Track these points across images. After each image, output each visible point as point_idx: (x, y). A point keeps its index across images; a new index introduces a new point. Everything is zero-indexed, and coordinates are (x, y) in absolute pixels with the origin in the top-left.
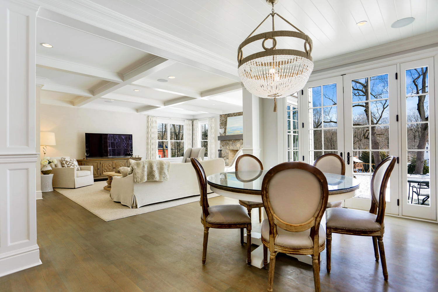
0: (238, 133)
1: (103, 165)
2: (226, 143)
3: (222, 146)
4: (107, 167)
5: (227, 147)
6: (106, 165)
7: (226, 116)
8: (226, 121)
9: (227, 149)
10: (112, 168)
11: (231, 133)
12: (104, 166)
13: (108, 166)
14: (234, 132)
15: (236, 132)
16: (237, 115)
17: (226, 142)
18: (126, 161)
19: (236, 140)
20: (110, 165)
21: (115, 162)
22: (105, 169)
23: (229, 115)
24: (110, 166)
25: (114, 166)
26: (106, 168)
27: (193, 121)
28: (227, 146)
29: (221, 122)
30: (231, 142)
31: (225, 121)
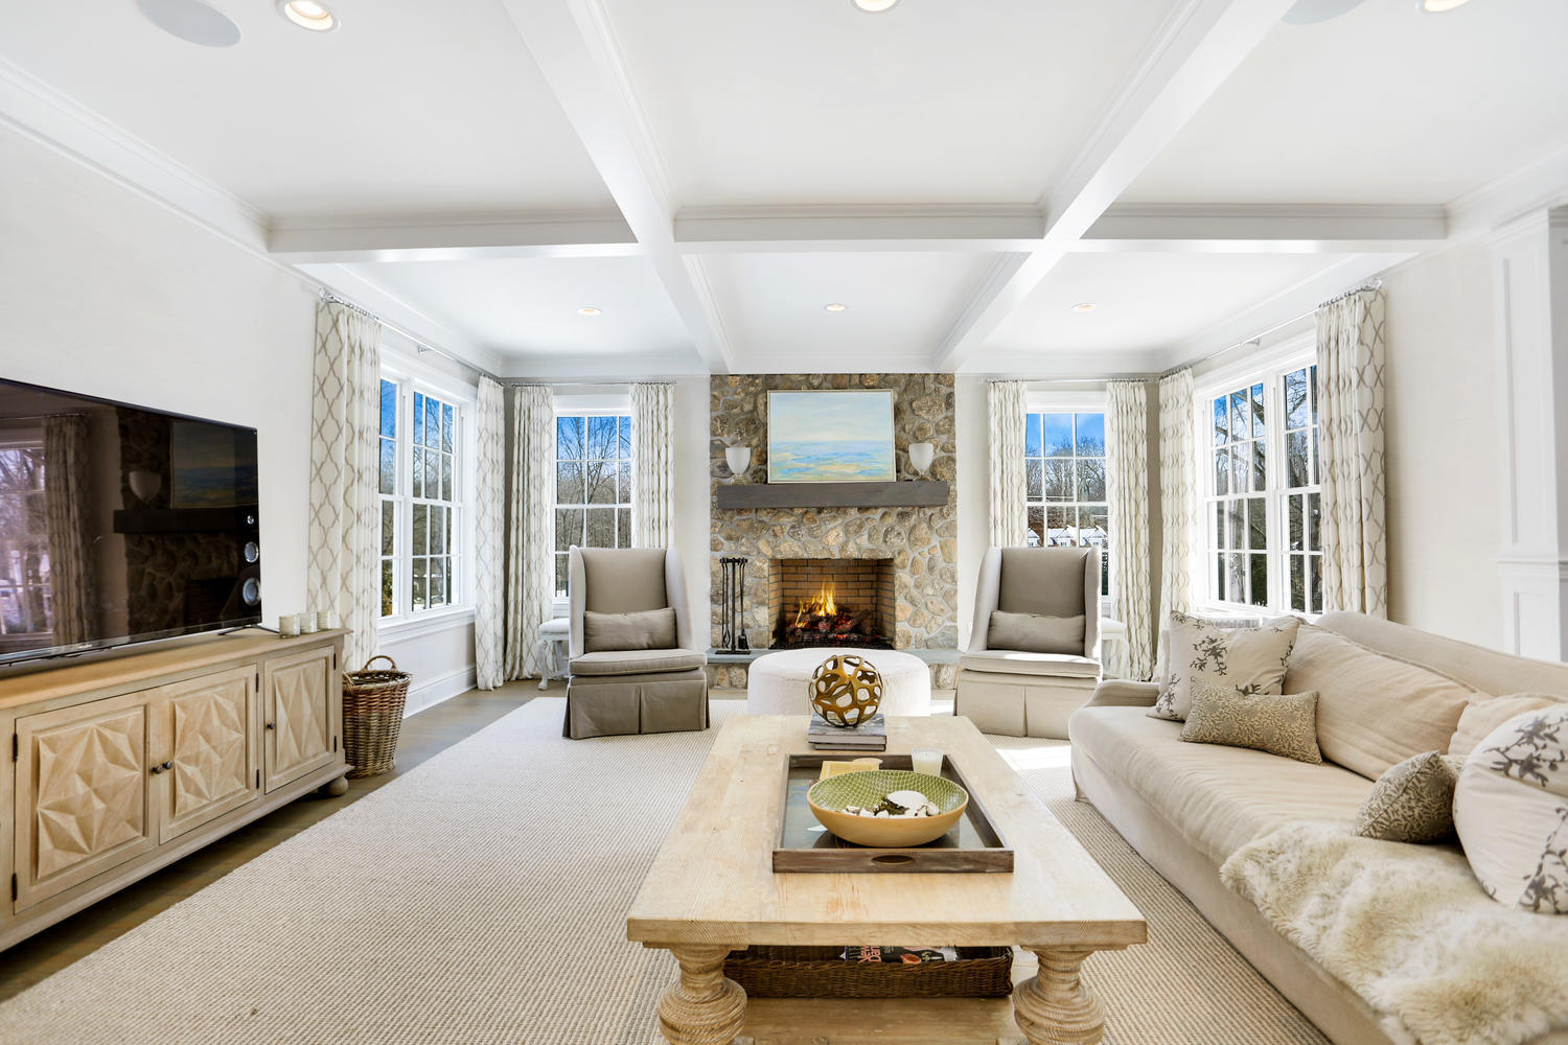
0: (841, 474)
1: (45, 752)
2: (751, 526)
3: (729, 538)
4: (87, 778)
5: (762, 545)
6: (78, 753)
7: (752, 384)
8: (752, 412)
9: (759, 552)
10: (139, 774)
11: (800, 471)
12: (57, 765)
13: (100, 757)
14: (822, 469)
15: (836, 469)
16: (825, 384)
17: (752, 515)
18: (251, 671)
19: (820, 510)
20: (122, 742)
21: (167, 703)
22: (63, 808)
23: (772, 382)
24: (115, 758)
25: (159, 752)
26: (80, 787)
27: (510, 387)
28: (758, 538)
29: (720, 413)
30: (787, 521)
31: (748, 407)
